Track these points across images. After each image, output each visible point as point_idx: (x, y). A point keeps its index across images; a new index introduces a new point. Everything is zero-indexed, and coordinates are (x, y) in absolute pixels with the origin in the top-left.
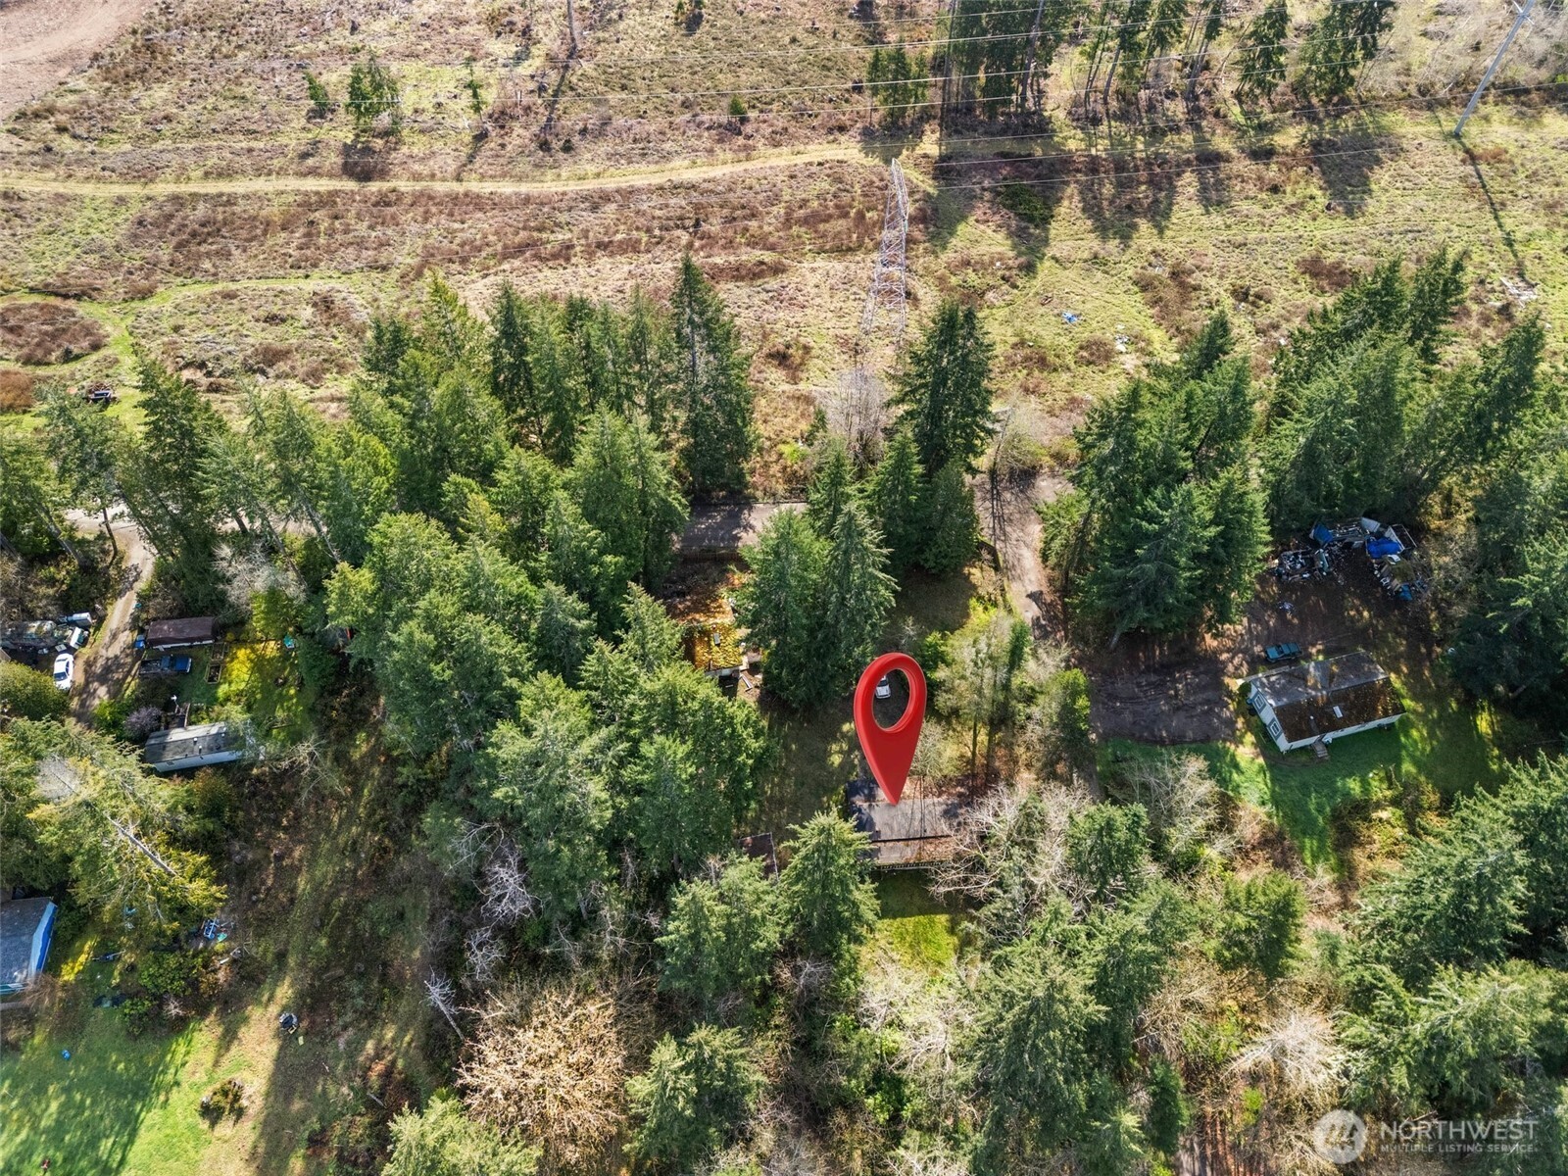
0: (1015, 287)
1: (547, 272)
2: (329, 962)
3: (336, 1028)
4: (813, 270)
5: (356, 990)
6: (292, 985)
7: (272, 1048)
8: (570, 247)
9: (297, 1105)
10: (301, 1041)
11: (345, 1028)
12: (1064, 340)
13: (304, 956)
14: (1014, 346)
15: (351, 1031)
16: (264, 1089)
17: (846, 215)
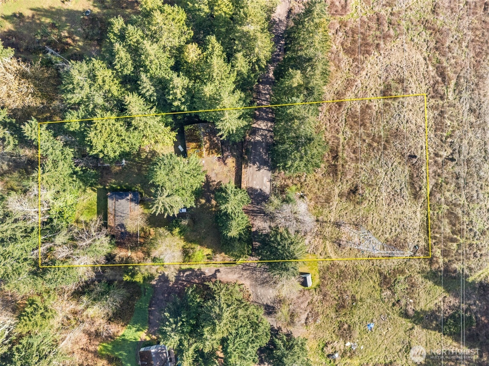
0: (394, 305)
1: (424, 88)
2: (104, 22)
3: (84, 27)
4: (415, 212)
5: (94, 32)
6: (98, 12)
7: (81, 9)
8: (442, 98)
9: (64, 18)
10: (82, 17)
11: (84, 30)
12: (356, 319)
13: (107, 15)
14: (353, 297)
15: (83, 31)
16: (70, 8)
17: (453, 232)
